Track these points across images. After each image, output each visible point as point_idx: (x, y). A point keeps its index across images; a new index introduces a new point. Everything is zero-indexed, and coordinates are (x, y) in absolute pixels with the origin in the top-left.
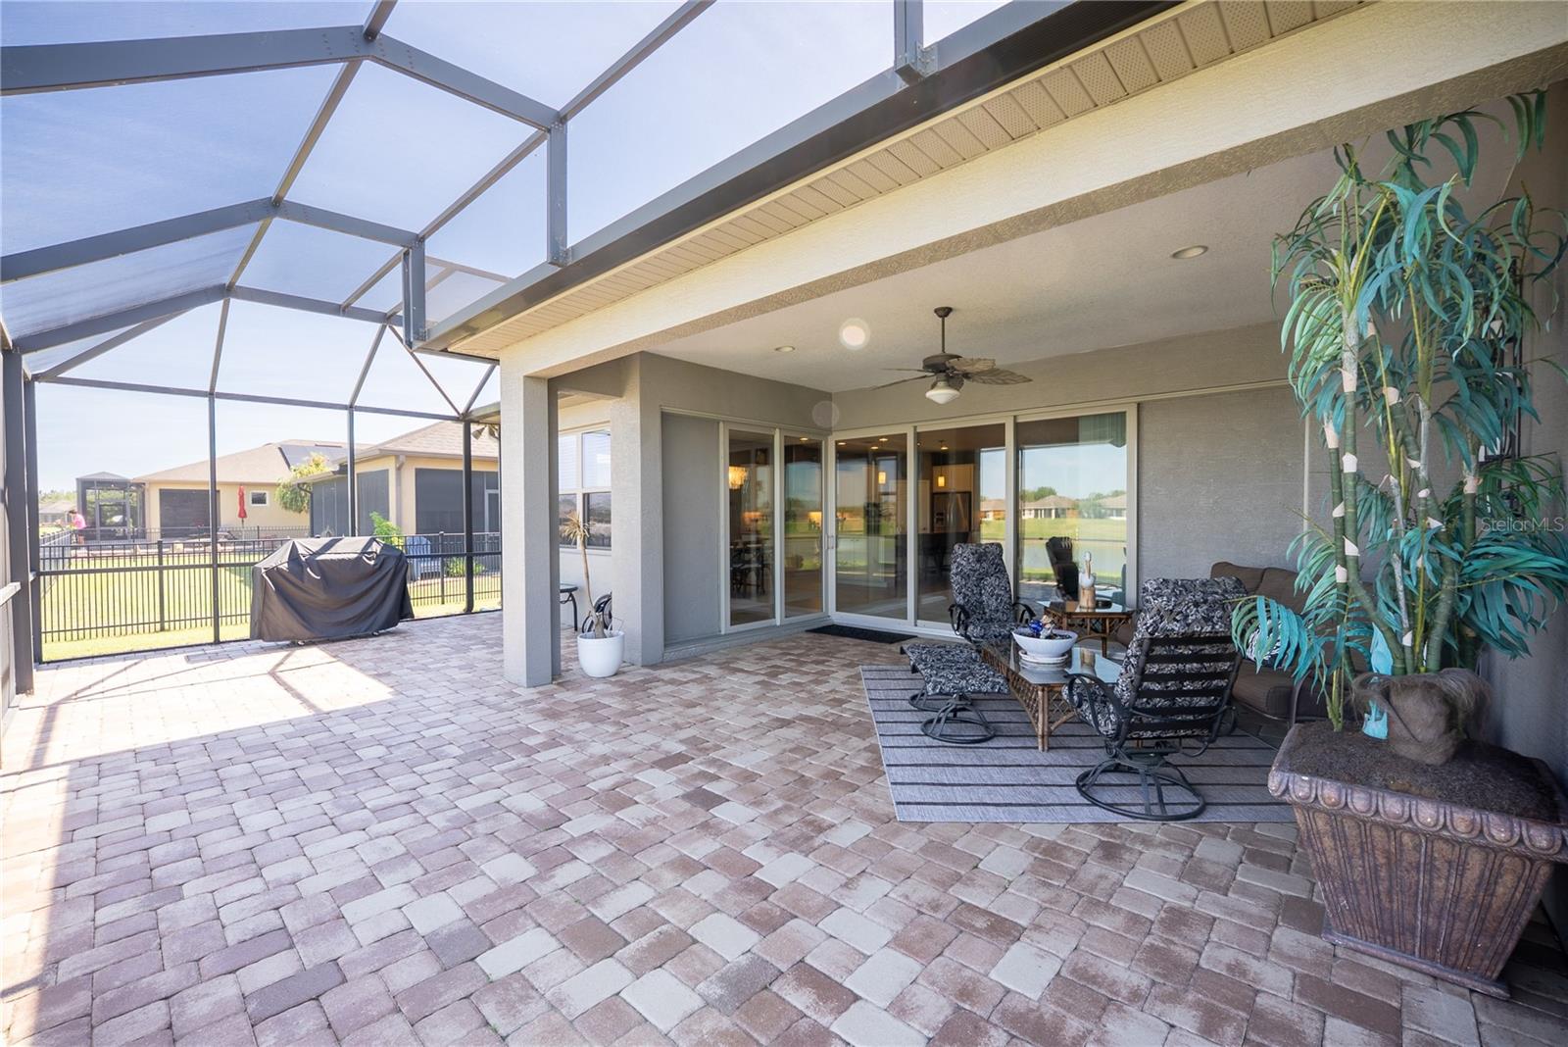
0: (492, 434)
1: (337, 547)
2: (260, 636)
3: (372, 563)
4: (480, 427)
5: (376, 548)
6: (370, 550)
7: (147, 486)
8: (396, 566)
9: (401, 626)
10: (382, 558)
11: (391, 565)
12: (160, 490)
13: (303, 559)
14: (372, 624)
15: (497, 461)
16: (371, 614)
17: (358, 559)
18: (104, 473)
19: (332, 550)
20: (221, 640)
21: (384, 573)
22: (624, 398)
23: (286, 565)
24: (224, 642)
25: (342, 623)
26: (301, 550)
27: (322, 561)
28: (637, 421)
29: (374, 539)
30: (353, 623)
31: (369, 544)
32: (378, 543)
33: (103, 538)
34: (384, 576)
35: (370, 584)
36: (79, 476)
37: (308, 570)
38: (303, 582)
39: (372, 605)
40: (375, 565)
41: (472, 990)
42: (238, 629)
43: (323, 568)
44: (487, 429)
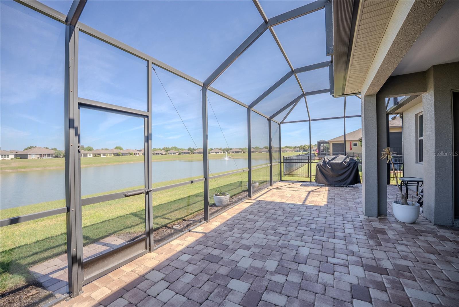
0: (401, 117)
1: (336, 159)
2: (316, 182)
3: (346, 164)
4: (394, 116)
5: (348, 160)
6: (346, 160)
7: (330, 143)
8: (354, 166)
9: (356, 185)
10: (349, 163)
11: (352, 165)
12: (333, 143)
13: (326, 162)
14: (346, 183)
15: (401, 127)
16: (346, 180)
17: (342, 163)
18: (322, 140)
19: (335, 160)
20: (312, 181)
21: (349, 168)
22: (428, 91)
23: (322, 163)
24: (312, 182)
25: (336, 181)
26: (326, 160)
27: (331, 163)
28: (433, 102)
29: (347, 157)
30: (340, 182)
31: (346, 158)
32: (349, 158)
33: (322, 155)
34: (349, 169)
35: (345, 171)
36: (317, 141)
37: (327, 165)
38: (326, 168)
39: (346, 177)
40: (347, 165)
41: (222, 284)
42: (313, 180)
43: (331, 165)
44: (399, 115)
